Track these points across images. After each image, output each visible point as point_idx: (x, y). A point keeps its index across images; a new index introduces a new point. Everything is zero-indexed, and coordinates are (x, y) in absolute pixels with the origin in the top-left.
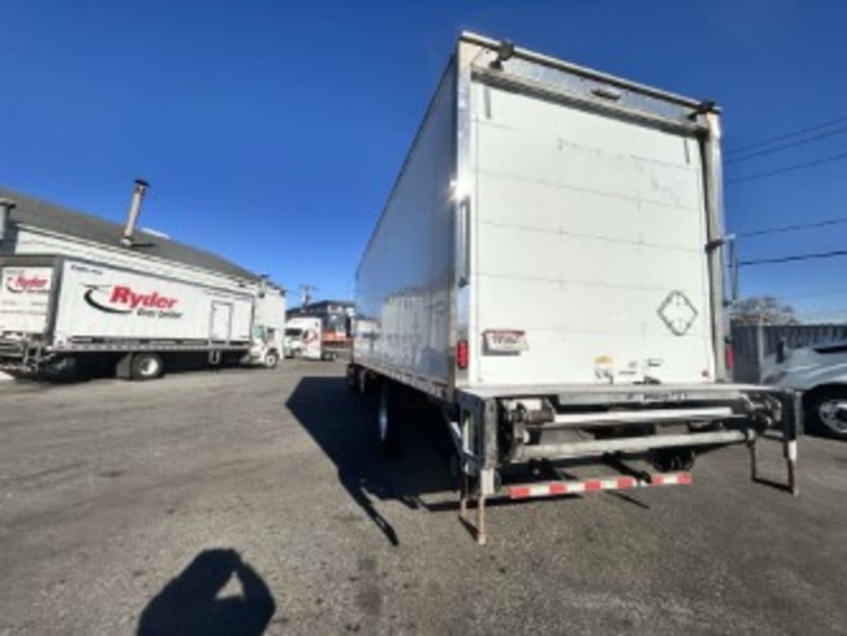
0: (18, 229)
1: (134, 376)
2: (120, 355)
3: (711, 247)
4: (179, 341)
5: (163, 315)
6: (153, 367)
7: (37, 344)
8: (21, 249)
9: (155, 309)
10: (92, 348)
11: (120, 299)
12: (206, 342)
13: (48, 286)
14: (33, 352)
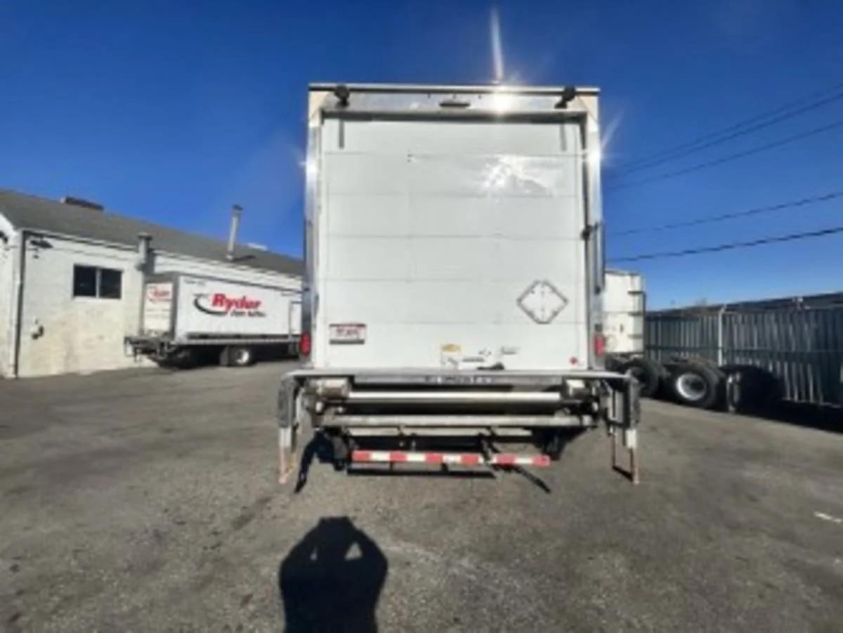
0: (155, 255)
1: (232, 364)
2: (220, 348)
3: (586, 235)
4: (264, 336)
5: (250, 315)
6: (246, 357)
7: (166, 340)
8: (158, 269)
9: (246, 310)
10: (202, 342)
11: (219, 303)
12: (285, 336)
13: (170, 297)
14: (162, 345)
